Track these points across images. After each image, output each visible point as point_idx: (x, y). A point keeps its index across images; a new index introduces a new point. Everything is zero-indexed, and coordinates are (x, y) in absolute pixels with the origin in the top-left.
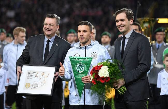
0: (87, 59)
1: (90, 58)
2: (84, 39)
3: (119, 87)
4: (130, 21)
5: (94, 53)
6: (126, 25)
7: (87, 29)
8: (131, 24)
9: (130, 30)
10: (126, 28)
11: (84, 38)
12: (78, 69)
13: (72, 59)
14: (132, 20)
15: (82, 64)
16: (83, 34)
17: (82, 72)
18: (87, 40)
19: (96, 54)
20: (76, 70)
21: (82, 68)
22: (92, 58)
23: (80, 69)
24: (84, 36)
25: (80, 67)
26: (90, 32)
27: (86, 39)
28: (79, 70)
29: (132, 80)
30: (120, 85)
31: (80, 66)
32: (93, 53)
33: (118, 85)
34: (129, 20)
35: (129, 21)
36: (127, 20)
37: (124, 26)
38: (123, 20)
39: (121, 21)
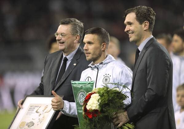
0: (88, 84)
1: (91, 83)
2: (90, 55)
3: (119, 125)
4: (143, 25)
5: (107, 75)
6: (135, 31)
7: (93, 39)
8: (145, 29)
10: (135, 36)
11: (90, 53)
13: (74, 85)
15: (84, 92)
16: (88, 48)
18: (95, 56)
19: (109, 76)
20: (78, 102)
21: (83, 98)
22: (93, 82)
23: (82, 100)
24: (89, 51)
26: (101, 45)
27: (92, 55)
28: (81, 100)
29: (136, 114)
30: (122, 121)
31: (82, 95)
32: (105, 76)
33: (119, 121)
34: (141, 24)
35: (140, 25)
36: (137, 23)
37: (133, 33)
38: (130, 23)
39: (129, 25)
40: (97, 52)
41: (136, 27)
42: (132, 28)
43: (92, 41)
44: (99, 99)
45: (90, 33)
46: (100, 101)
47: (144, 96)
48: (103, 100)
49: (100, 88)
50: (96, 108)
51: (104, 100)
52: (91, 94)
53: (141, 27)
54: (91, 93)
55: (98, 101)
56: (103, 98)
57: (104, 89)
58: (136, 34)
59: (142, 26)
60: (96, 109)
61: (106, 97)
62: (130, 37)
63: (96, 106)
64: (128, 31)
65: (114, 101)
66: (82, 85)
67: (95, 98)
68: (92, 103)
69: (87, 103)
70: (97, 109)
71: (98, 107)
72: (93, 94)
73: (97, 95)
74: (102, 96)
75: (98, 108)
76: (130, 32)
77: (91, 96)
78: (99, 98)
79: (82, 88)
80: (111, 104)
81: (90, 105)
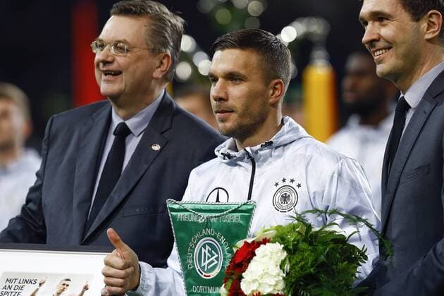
0: (233, 212)
1: (244, 208)
2: (234, 116)
4: (424, 25)
5: (288, 182)
6: (398, 41)
7: (246, 66)
8: (428, 36)
9: (425, 68)
10: (397, 57)
11: (232, 111)
12: (200, 264)
13: (179, 214)
14: (434, 19)
15: (215, 237)
16: (227, 94)
17: (213, 274)
18: (247, 121)
19: (294, 185)
20: (194, 269)
21: (213, 255)
22: (250, 207)
23: (207, 262)
24: (231, 102)
25: (207, 254)
27: (240, 116)
28: (203, 265)
31: (207, 247)
32: (281, 184)
34: (417, 20)
35: (414, 24)
36: (404, 17)
37: (389, 48)
38: (379, 17)
39: (377, 24)
40: (256, 109)
41: (402, 29)
42: (387, 31)
43: (242, 72)
44: (285, 259)
45: (233, 46)
46: (287, 267)
47: (435, 250)
48: (297, 263)
49: (280, 226)
50: (274, 289)
51: (300, 265)
52: (257, 244)
53: (418, 31)
54: (253, 242)
55: (281, 267)
56: (297, 257)
57: (294, 227)
58: (401, 50)
59: (419, 26)
60: (275, 293)
61: (306, 254)
62: (380, 62)
63: (274, 283)
64: (372, 42)
65: (334, 267)
66: (210, 215)
67: (271, 258)
68: (262, 272)
69: (244, 274)
70: (280, 293)
71: (281, 286)
72: (262, 246)
73: (278, 247)
74: (291, 250)
75: (283, 290)
76: (381, 44)
77: (258, 251)
78: (283, 258)
79: (207, 224)
80: (323, 277)
81: (254, 281)
